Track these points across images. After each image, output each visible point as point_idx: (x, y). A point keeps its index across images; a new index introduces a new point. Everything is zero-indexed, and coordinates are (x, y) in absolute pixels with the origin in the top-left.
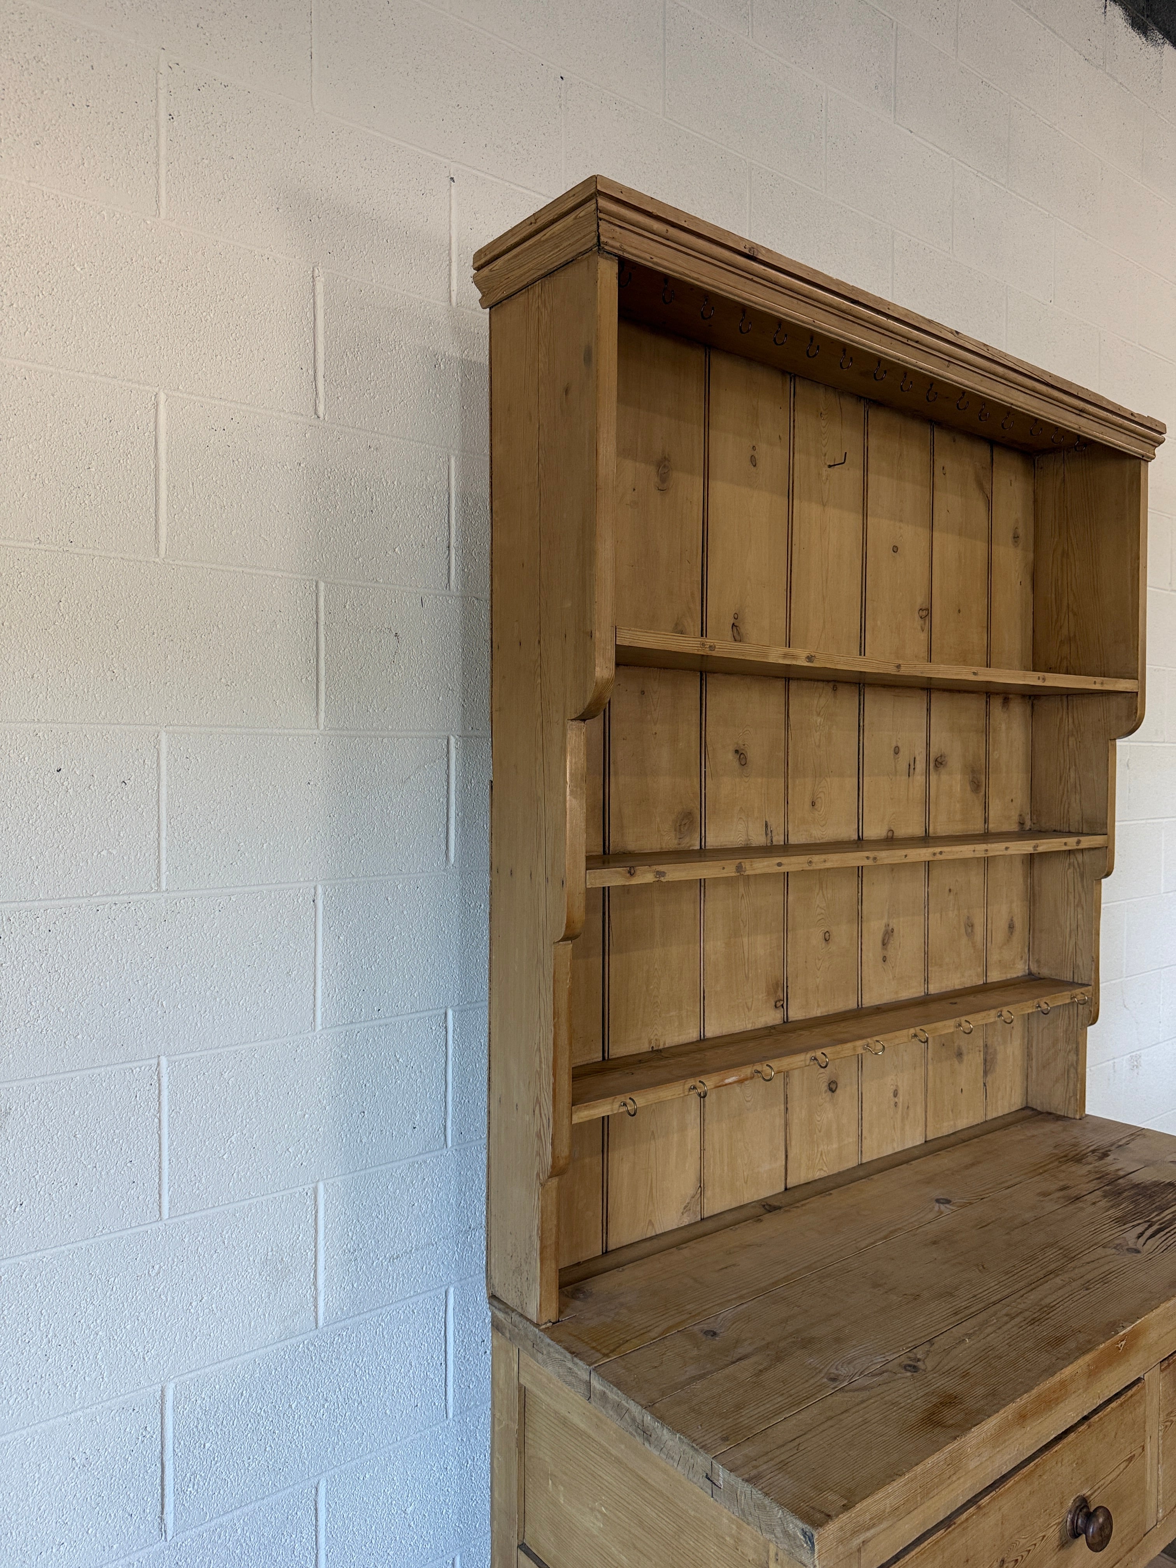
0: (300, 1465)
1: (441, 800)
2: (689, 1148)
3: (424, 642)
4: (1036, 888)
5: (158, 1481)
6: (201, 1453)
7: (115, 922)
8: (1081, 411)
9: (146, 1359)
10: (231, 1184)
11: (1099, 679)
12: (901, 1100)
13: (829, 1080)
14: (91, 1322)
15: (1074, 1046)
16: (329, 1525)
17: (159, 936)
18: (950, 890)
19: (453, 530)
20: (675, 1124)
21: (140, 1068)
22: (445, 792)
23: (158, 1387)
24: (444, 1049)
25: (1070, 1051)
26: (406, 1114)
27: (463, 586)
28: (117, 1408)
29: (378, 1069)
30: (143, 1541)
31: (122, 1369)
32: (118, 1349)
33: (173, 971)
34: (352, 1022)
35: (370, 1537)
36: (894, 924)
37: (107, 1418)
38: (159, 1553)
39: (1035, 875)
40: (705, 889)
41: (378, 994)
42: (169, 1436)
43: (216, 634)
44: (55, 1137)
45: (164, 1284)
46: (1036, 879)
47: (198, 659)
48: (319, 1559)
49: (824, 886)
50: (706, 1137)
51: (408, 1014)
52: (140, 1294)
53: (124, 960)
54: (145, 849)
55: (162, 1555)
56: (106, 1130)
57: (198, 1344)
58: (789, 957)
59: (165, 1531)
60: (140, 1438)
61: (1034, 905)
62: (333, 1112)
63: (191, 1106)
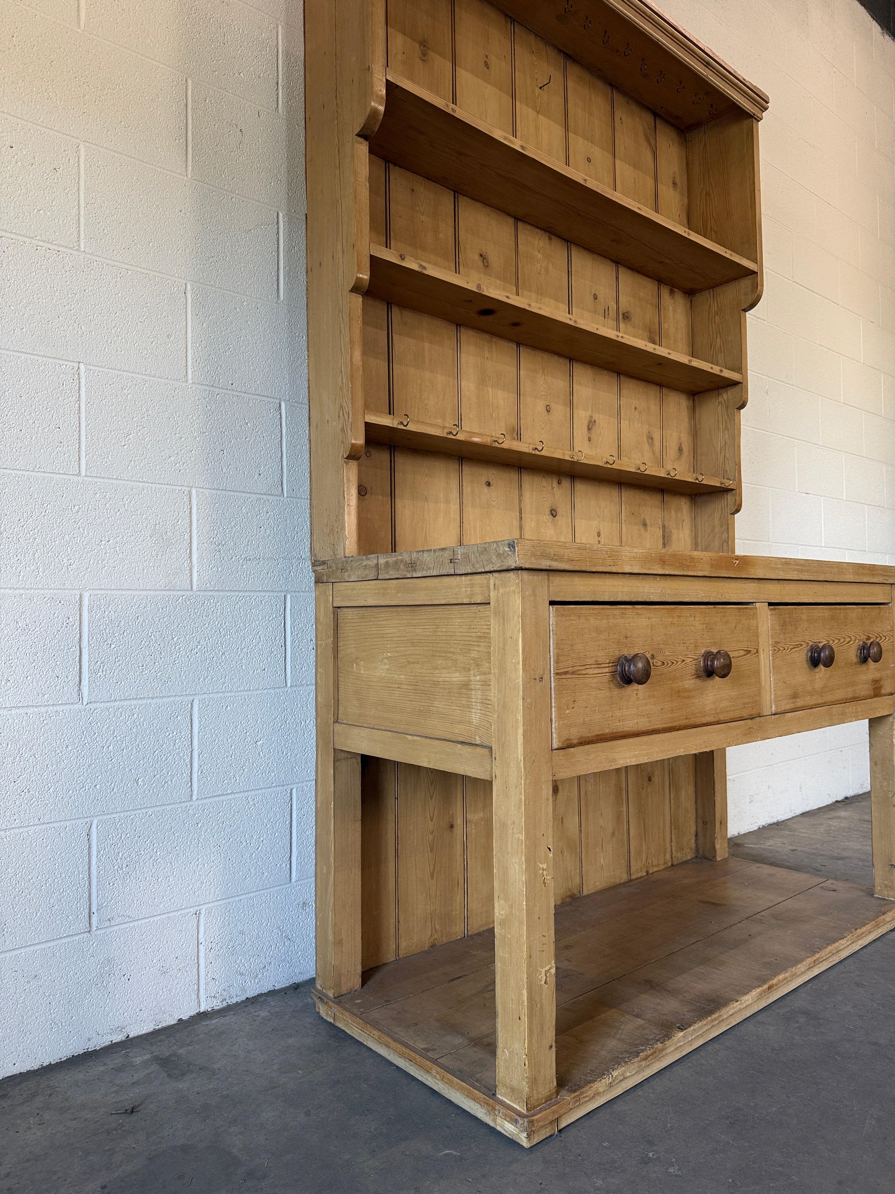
0: (180, 683)
1: (273, 253)
2: (452, 517)
3: (260, 142)
4: (698, 426)
5: (77, 659)
6: (108, 650)
7: (49, 261)
8: (707, 63)
9: (69, 569)
10: (129, 467)
11: (729, 252)
12: (603, 540)
13: (551, 507)
14: (30, 530)
15: (726, 527)
16: (201, 733)
17: (79, 280)
18: (636, 408)
19: (280, 73)
20: (442, 496)
21: (66, 365)
22: (276, 248)
23: (77, 592)
24: (279, 427)
25: (723, 532)
26: (253, 463)
27: (288, 112)
28: (49, 596)
29: (233, 424)
30: (66, 698)
31: (52, 570)
32: (49, 555)
33: (89, 308)
34: (213, 386)
35: (231, 753)
36: (596, 417)
37: (42, 602)
38: (78, 711)
39: (697, 417)
40: (460, 343)
41: (231, 373)
42: (85, 630)
43: (118, 91)
44: (7, 393)
45: (82, 520)
46: (697, 420)
47: (106, 104)
48: (193, 757)
49: (546, 372)
50: (464, 515)
51: (253, 394)
52: (65, 522)
53: (55, 289)
54: (70, 218)
55: (79, 713)
56: (42, 400)
57: (106, 571)
58: (521, 413)
59: (82, 698)
60: (65, 624)
61: (696, 438)
62: (201, 443)
63: (102, 404)
